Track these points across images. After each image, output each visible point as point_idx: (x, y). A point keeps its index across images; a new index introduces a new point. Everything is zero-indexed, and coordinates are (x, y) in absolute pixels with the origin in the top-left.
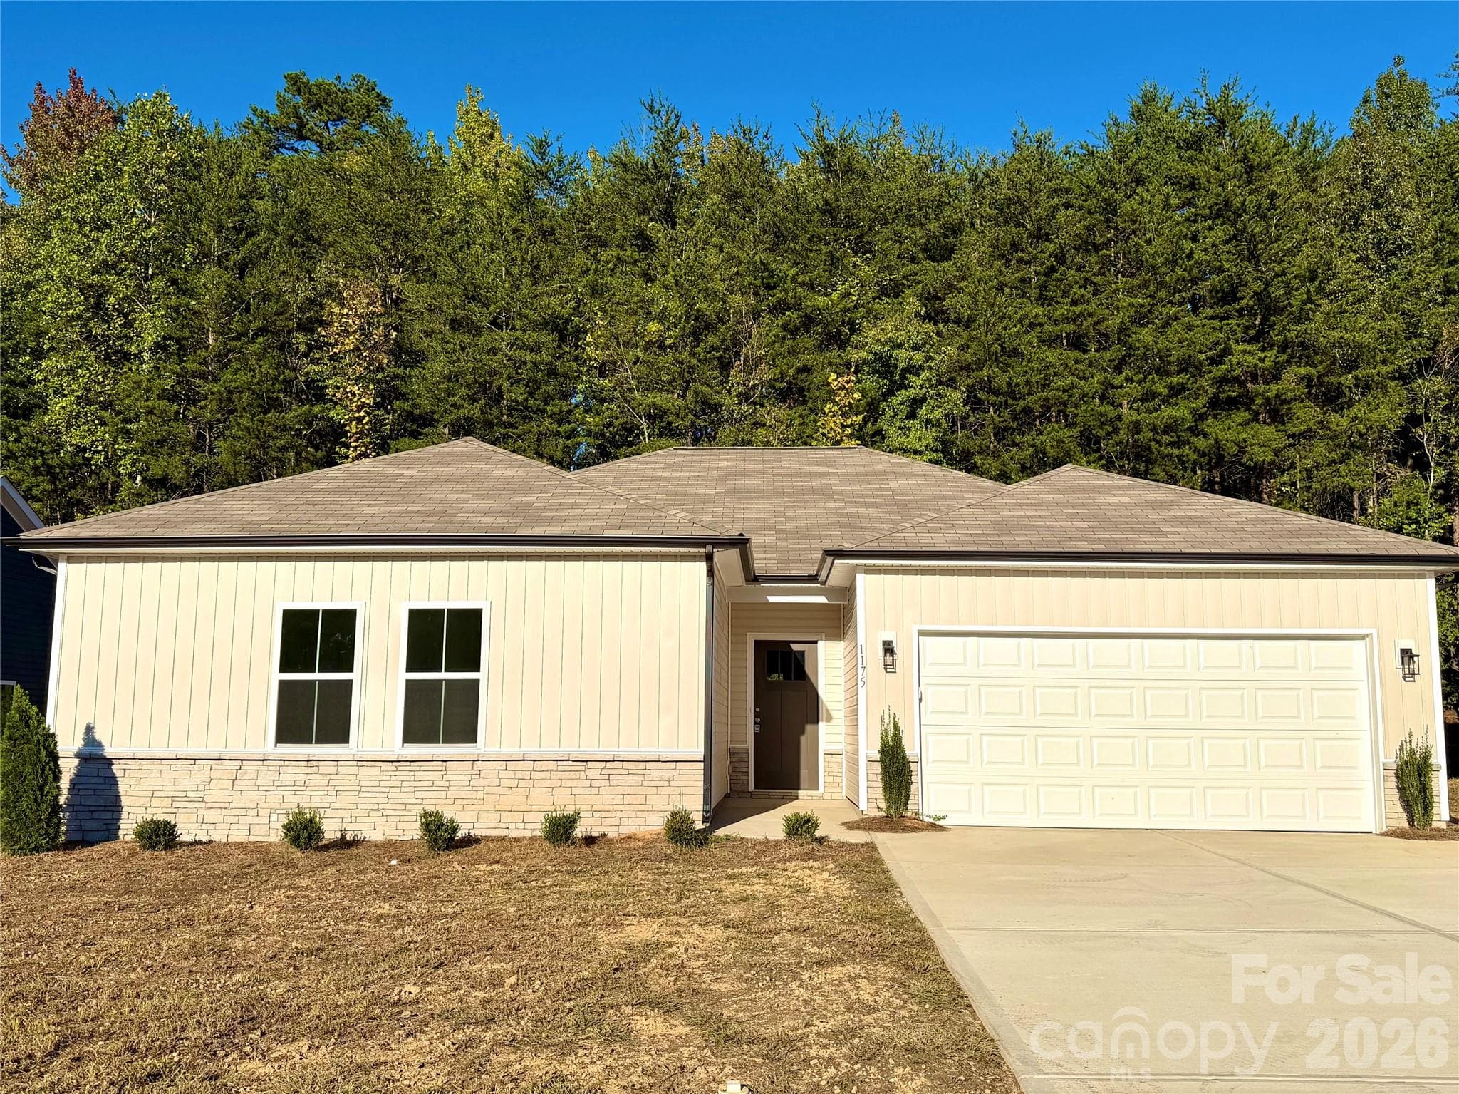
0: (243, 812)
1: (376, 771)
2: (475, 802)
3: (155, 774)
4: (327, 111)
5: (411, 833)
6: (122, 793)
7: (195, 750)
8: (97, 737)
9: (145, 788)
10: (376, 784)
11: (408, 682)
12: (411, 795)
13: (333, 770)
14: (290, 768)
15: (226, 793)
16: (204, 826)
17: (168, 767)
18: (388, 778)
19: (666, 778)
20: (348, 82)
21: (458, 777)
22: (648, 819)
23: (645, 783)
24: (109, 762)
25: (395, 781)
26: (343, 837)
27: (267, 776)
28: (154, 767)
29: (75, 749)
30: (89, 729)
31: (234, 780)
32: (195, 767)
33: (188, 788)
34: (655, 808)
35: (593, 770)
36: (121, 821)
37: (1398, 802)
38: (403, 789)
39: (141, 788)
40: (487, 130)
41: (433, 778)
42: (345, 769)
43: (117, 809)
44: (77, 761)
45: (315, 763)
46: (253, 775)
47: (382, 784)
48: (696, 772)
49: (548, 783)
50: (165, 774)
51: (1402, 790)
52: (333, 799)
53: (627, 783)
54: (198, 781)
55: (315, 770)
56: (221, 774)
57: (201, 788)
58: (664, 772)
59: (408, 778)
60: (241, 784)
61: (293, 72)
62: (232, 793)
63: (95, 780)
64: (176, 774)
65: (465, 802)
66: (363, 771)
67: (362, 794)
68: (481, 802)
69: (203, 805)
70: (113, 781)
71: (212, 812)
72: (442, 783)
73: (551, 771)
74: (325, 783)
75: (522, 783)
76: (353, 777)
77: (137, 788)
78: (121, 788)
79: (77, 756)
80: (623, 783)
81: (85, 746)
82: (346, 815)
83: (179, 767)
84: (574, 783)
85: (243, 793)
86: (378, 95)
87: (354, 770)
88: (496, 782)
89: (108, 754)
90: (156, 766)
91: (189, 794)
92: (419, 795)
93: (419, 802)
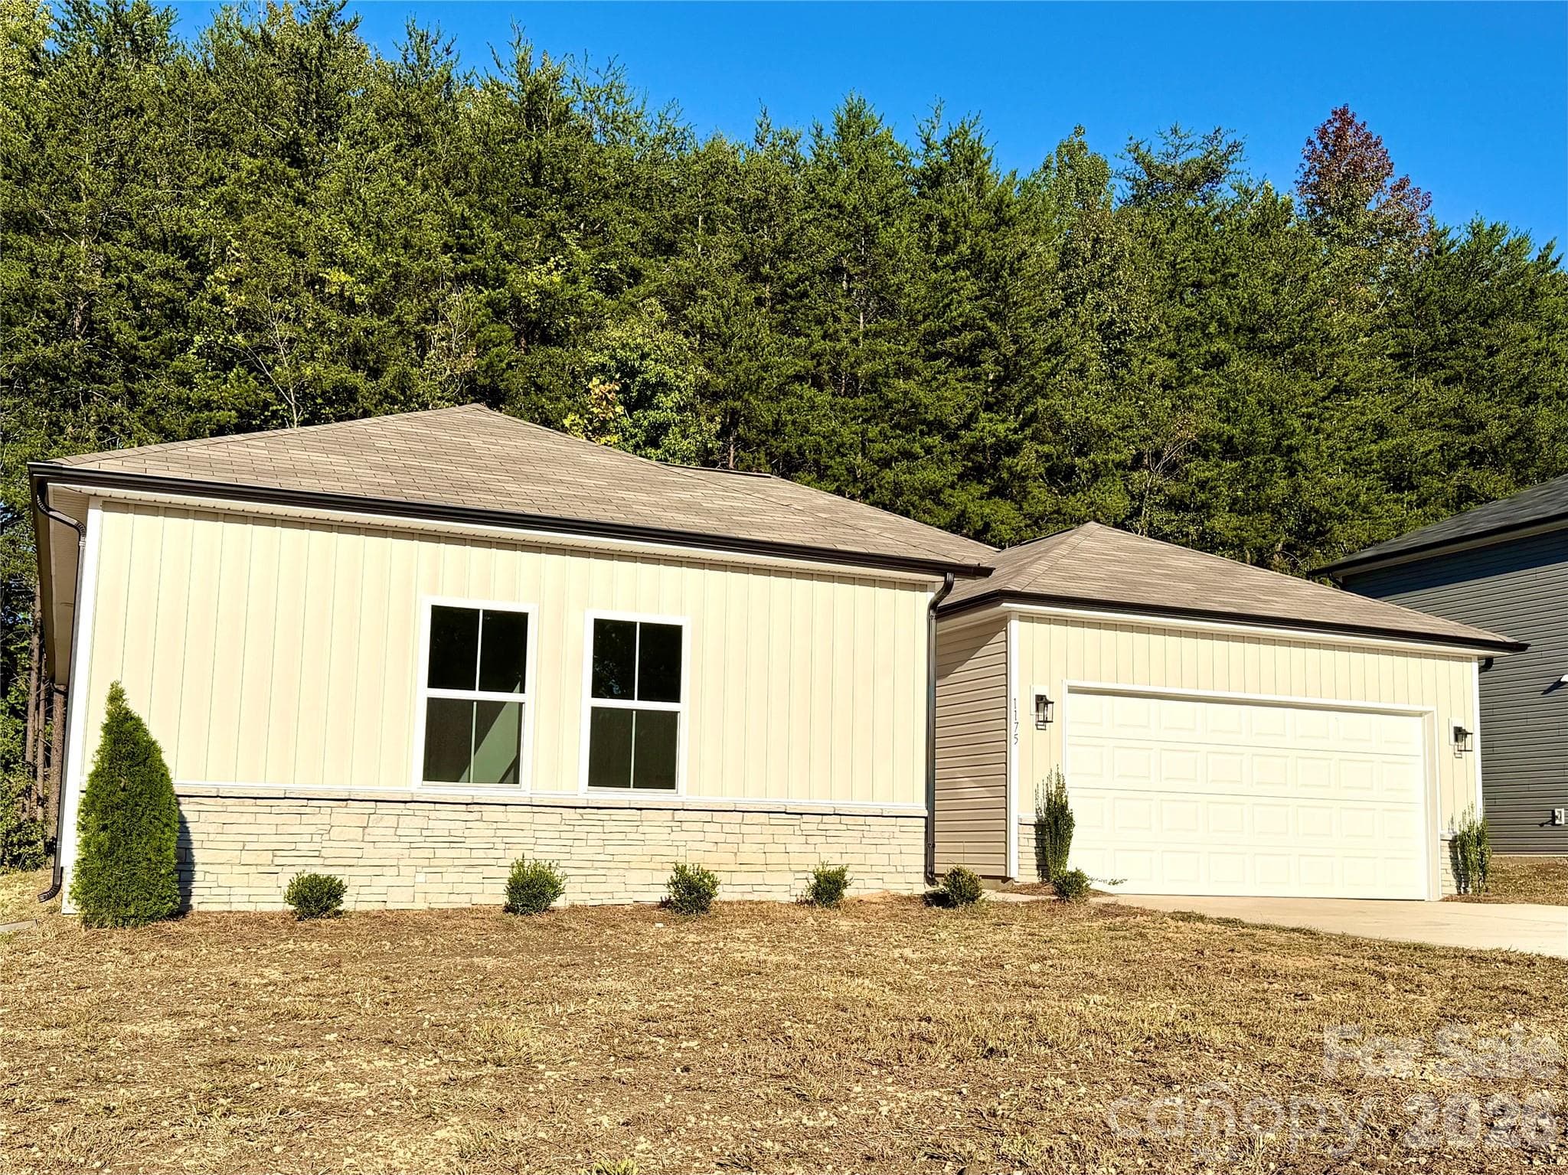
0: (378, 871)
1: (556, 819)
2: (677, 859)
5: (600, 896)
9: (231, 838)
10: (557, 835)
11: (594, 709)
13: (501, 816)
15: (352, 844)
17: (268, 810)
18: (571, 828)
19: (887, 835)
21: (655, 829)
22: (867, 881)
23: (865, 841)
25: (580, 832)
27: (411, 824)
28: (243, 809)
31: (363, 829)
32: (308, 809)
33: (297, 838)
34: (875, 869)
35: (811, 824)
36: (195, 884)
37: (1450, 871)
39: (224, 837)
41: (628, 829)
42: (514, 815)
43: (185, 867)
45: (476, 808)
46: (392, 821)
47: (563, 835)
48: (917, 829)
49: (759, 838)
50: (261, 818)
51: (1454, 858)
53: (845, 841)
54: (312, 830)
55: (476, 816)
56: (346, 819)
57: (316, 838)
58: (884, 829)
59: (597, 829)
60: (375, 833)
62: (362, 845)
64: (279, 819)
65: (665, 859)
66: (538, 818)
69: (320, 861)
72: (637, 836)
73: (762, 824)
74: (491, 833)
75: (730, 838)
76: (527, 826)
80: (841, 840)
83: (285, 810)
84: (788, 840)
85: (378, 845)
87: (527, 817)
88: (700, 836)
91: (299, 846)
92: (610, 850)
93: (610, 858)
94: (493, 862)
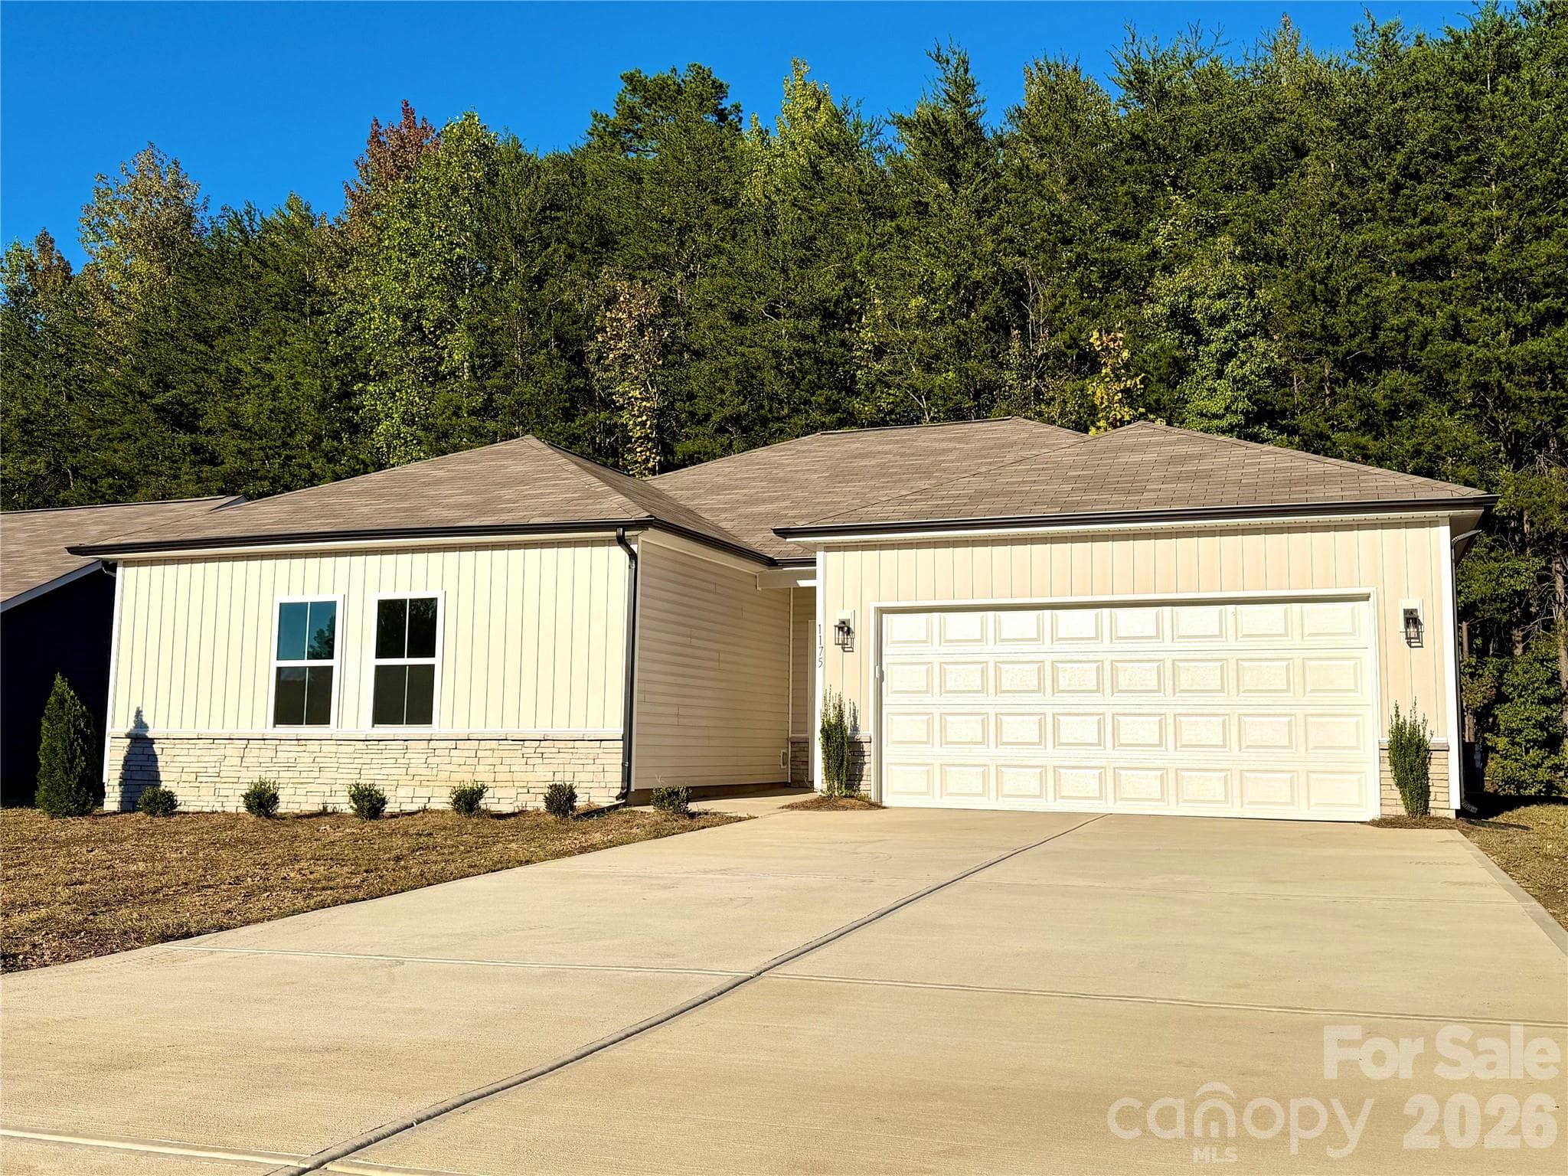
1: (350, 749)
2: (430, 778)
3: (185, 752)
4: (661, 107)
6: (160, 769)
7: (216, 730)
8: (144, 719)
9: (177, 764)
11: (378, 668)
12: (378, 771)
13: (317, 749)
14: (285, 746)
15: (236, 768)
16: (220, 799)
17: (194, 746)
18: (361, 755)
19: (591, 756)
20: (684, 74)
21: (417, 755)
23: (573, 761)
24: (152, 741)
25: (366, 759)
26: (325, 809)
27: (267, 753)
28: (183, 746)
29: (127, 731)
30: (139, 713)
31: (242, 758)
32: (214, 746)
33: (208, 765)
38: (373, 766)
40: (812, 103)
41: (397, 755)
42: (327, 747)
43: (157, 783)
44: (128, 741)
45: (304, 742)
46: (257, 752)
47: (356, 761)
48: (617, 751)
49: (490, 761)
50: (192, 752)
52: (317, 774)
53: (558, 761)
54: (216, 758)
55: (304, 748)
56: (233, 750)
57: (218, 765)
58: (590, 751)
59: (376, 756)
60: (248, 761)
61: (628, 71)
62: (241, 768)
63: (140, 757)
64: (199, 752)
65: (423, 778)
66: (341, 749)
67: (340, 770)
68: (434, 778)
69: (219, 779)
70: (153, 758)
71: (226, 786)
72: (403, 761)
73: (493, 750)
74: (311, 760)
75: (468, 761)
76: (333, 755)
77: (172, 764)
78: (159, 764)
79: (128, 736)
80: (554, 761)
81: (135, 727)
82: (327, 789)
83: (201, 746)
84: (513, 761)
85: (249, 769)
86: (714, 82)
87: (334, 749)
88: (447, 760)
89: (150, 735)
90: (186, 745)
91: (209, 770)
92: (385, 771)
93: (385, 777)
94: (312, 780)
